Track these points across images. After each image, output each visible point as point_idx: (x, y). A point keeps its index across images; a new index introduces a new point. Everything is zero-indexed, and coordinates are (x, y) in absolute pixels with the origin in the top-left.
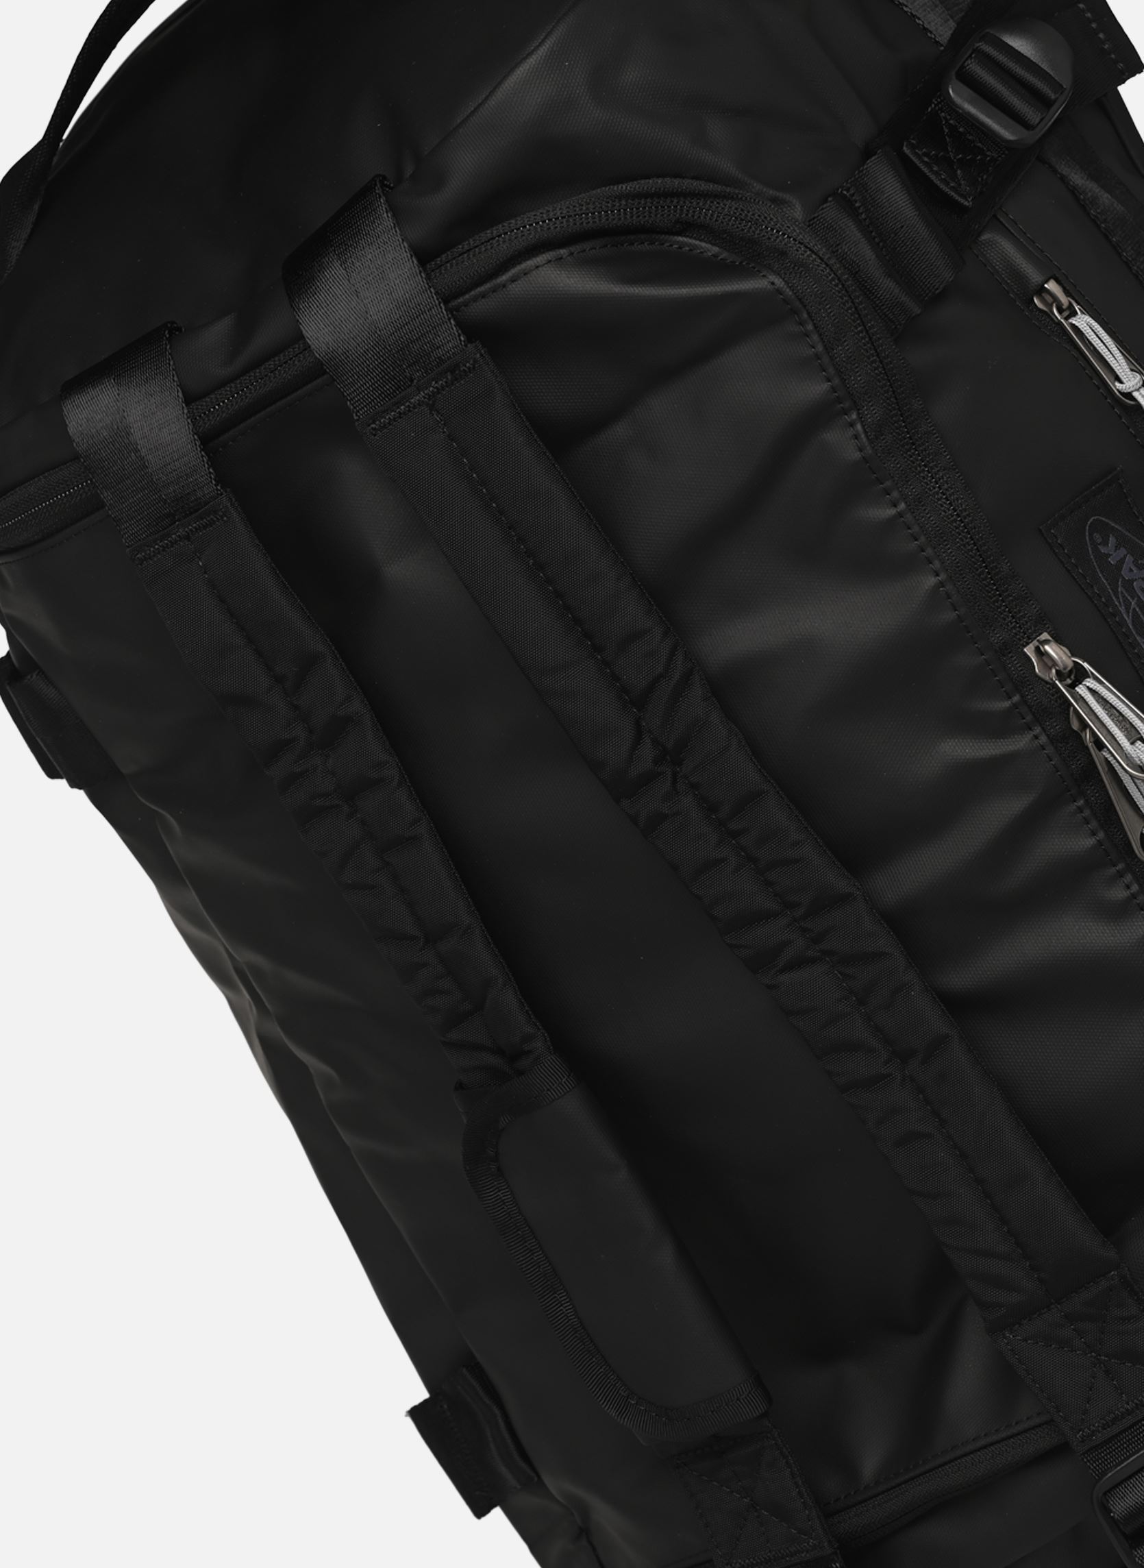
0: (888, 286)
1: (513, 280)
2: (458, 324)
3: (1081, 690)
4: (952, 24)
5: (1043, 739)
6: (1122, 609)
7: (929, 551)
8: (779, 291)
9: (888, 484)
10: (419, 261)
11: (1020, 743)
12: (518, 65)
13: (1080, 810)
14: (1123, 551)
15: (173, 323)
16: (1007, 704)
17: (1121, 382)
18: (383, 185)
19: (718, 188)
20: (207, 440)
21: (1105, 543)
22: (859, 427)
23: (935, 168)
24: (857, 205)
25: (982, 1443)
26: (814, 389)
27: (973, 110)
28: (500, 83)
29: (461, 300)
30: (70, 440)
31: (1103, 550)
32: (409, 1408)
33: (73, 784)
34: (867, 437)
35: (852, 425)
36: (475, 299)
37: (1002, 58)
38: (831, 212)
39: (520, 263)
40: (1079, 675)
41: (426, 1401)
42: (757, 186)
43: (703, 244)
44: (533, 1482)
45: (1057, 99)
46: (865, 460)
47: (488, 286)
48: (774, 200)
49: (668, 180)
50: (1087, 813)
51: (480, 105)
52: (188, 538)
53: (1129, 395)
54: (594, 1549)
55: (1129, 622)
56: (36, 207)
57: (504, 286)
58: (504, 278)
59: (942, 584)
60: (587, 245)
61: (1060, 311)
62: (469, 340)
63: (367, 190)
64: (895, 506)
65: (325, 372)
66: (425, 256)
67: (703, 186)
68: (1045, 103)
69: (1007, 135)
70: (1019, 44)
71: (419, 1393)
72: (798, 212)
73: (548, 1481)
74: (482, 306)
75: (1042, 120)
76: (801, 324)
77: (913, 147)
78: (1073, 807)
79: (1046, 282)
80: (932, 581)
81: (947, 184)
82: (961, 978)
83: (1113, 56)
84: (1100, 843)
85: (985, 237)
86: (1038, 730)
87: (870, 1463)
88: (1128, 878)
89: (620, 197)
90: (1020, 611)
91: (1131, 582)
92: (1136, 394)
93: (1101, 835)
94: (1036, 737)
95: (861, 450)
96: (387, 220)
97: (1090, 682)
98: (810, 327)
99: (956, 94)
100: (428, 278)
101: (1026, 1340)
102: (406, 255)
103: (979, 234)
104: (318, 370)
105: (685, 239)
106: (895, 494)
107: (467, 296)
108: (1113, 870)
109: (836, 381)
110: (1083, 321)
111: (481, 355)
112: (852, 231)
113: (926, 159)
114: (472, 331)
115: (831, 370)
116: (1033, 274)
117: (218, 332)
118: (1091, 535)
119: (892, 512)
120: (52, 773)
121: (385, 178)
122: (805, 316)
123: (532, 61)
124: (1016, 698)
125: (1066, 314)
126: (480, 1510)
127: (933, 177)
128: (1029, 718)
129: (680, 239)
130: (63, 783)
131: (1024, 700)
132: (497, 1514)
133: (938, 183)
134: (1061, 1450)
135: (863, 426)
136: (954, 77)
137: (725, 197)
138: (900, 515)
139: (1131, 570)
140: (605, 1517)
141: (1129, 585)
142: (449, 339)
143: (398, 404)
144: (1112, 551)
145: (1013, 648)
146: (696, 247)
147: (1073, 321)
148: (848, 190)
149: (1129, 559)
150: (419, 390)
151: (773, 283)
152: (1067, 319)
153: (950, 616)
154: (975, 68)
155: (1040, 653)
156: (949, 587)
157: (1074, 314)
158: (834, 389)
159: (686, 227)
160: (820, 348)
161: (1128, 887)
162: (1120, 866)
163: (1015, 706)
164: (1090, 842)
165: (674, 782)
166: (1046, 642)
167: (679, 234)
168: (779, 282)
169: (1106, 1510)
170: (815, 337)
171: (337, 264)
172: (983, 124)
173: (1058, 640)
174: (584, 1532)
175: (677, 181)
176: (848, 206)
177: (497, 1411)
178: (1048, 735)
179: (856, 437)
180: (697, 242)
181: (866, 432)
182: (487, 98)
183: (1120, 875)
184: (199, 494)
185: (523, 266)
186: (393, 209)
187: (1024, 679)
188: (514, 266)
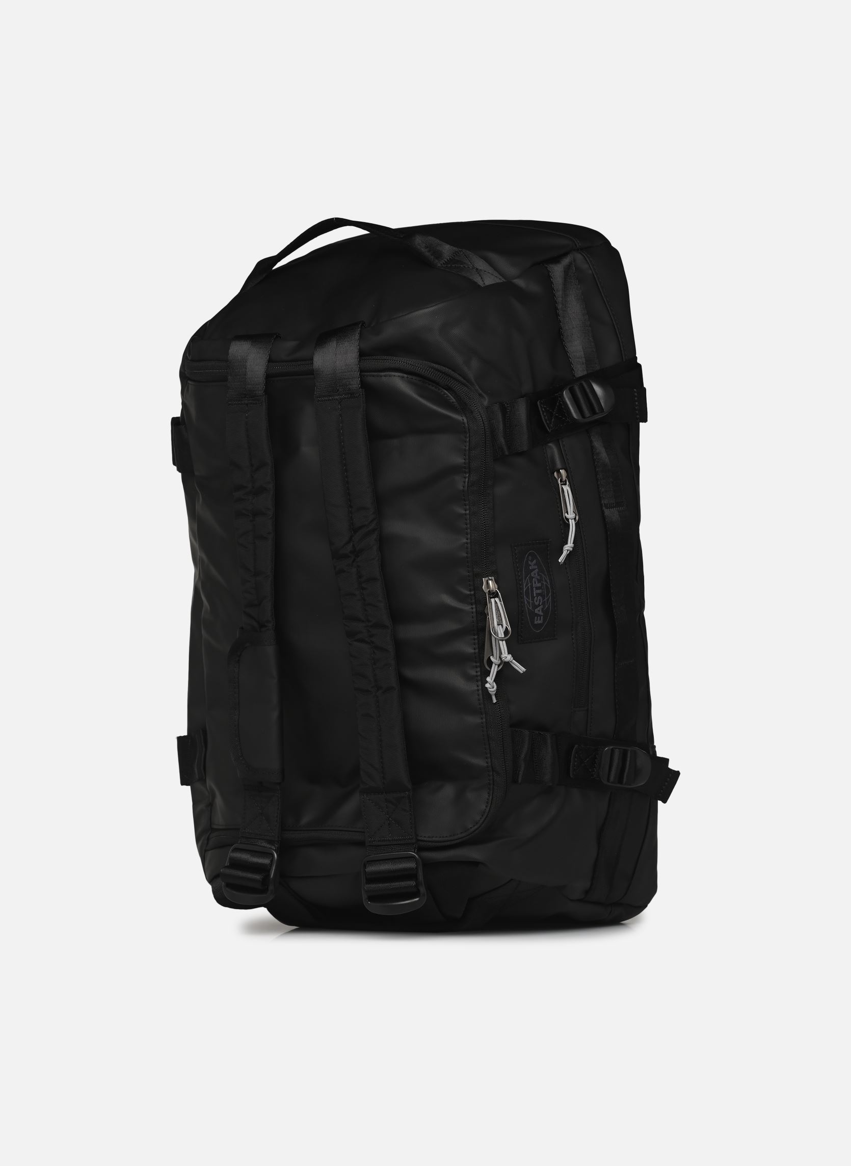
0: (502, 440)
1: (385, 376)
2: (361, 381)
3: (493, 600)
4: (585, 373)
5: (474, 610)
6: (524, 585)
7: (469, 530)
8: (464, 423)
9: (467, 502)
10: (360, 354)
11: (467, 608)
12: (421, 309)
13: (474, 639)
14: (536, 567)
15: (279, 334)
16: (468, 593)
17: (568, 514)
18: (362, 325)
19: (464, 381)
20: (268, 377)
21: (532, 561)
22: (467, 479)
23: (545, 414)
24: (508, 411)
25: (341, 829)
26: (459, 460)
27: (568, 402)
28: (412, 312)
29: (366, 374)
30: (228, 354)
31: (530, 563)
32: (179, 736)
33: (179, 470)
34: (468, 484)
35: (465, 478)
36: (370, 376)
37: (588, 391)
38: (496, 408)
39: (390, 372)
40: (495, 595)
41: (184, 737)
42: (477, 387)
43: (451, 397)
44: (203, 780)
45: (597, 413)
46: (463, 491)
47: (376, 374)
48: (480, 395)
49: (450, 371)
50: (476, 641)
51: (404, 315)
52: (247, 404)
53: (568, 520)
54: (211, 813)
55: (524, 590)
56: (264, 276)
57: (381, 376)
58: (382, 374)
59: (467, 543)
60: (414, 377)
61: (561, 481)
62: (361, 387)
63: (356, 324)
64: (466, 511)
65: (313, 374)
66: (362, 354)
67: (460, 378)
68: (593, 412)
69: (575, 415)
70: (597, 389)
71: (184, 733)
72: (486, 403)
73: (208, 781)
74: (371, 379)
75: (589, 417)
76: (466, 437)
77: (541, 403)
78: (473, 637)
79: (561, 469)
80: (465, 540)
81: (546, 421)
82: (409, 673)
83: (637, 412)
84: (475, 653)
85: (550, 444)
86: (474, 606)
87: (305, 820)
88: (479, 669)
89: (432, 368)
90: (489, 566)
91: (533, 578)
92: (570, 520)
93: (477, 651)
94: (472, 608)
95: (464, 487)
96: (357, 336)
97: (497, 599)
98: (468, 440)
99: (566, 395)
100: (360, 361)
101: (369, 800)
102: (356, 350)
103: (549, 443)
104: (311, 372)
105: (447, 392)
106: (467, 507)
107: (368, 374)
108: (475, 664)
109: (467, 461)
110: (567, 488)
111: (363, 394)
112: (500, 416)
113: (543, 409)
114: (364, 384)
115: (467, 457)
116: (559, 464)
117: (291, 344)
118: (528, 556)
119: (464, 512)
120: (174, 464)
121: (364, 323)
122: (468, 435)
123: (426, 310)
124: (472, 593)
125: (562, 483)
126: (183, 783)
127: (542, 416)
128: (473, 601)
129: (445, 391)
130: (175, 468)
131: (475, 594)
132: (189, 788)
133: (543, 419)
134: (361, 844)
135: (468, 480)
136: (568, 389)
137: (466, 386)
138: (466, 514)
139: (535, 574)
140: (219, 801)
141: (531, 578)
142: (355, 384)
143: (330, 396)
144: (533, 565)
145: (479, 576)
146: (448, 396)
147: (563, 486)
148: (507, 404)
149: (537, 570)
150: (339, 395)
151: (463, 420)
152: (562, 485)
153: (465, 555)
154: (577, 389)
155: (488, 583)
156: (469, 545)
157: (565, 484)
158: (465, 463)
159: (449, 389)
160: (467, 448)
161: (477, 672)
162: (478, 664)
163: (471, 595)
164: (473, 651)
165: (353, 562)
166: (491, 580)
167: (446, 390)
168: (465, 420)
169: (365, 867)
170: (468, 444)
171: (335, 342)
172: (569, 408)
173: (497, 582)
174: (211, 805)
175: (452, 372)
176: (504, 410)
177: (204, 749)
178: (476, 610)
179: (464, 482)
180: (450, 395)
181: (468, 483)
182: (406, 315)
183: (476, 667)
184: (257, 392)
185: (391, 373)
186: (361, 334)
187: (478, 588)
188: (387, 372)
